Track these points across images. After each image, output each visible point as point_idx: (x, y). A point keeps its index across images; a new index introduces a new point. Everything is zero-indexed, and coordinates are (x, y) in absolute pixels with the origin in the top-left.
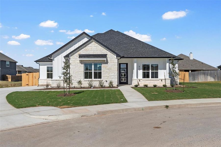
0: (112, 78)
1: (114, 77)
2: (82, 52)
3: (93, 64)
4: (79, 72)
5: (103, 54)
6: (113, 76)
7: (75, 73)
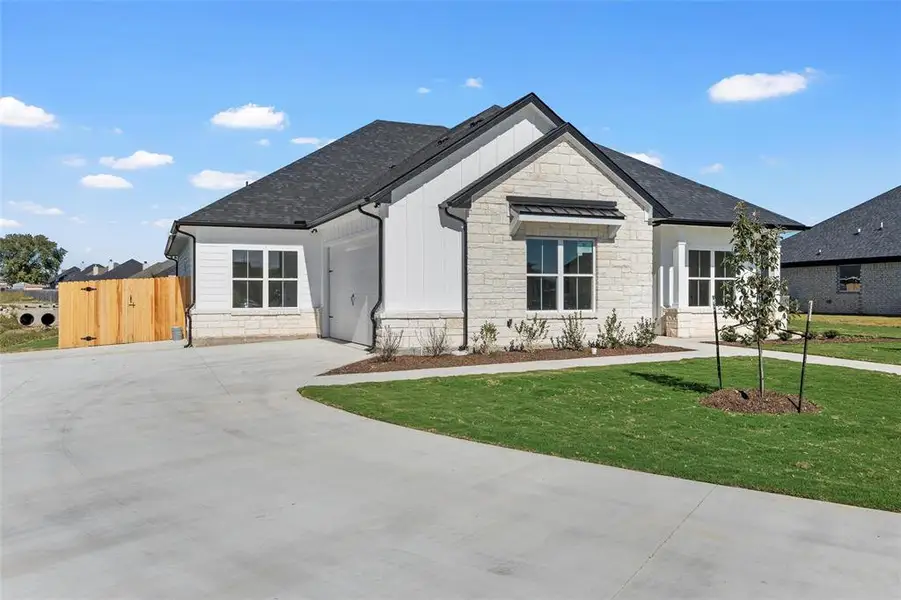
0: (634, 305)
1: (640, 302)
2: (521, 183)
3: (560, 241)
4: (507, 276)
5: (601, 199)
6: (638, 298)
7: (490, 282)
